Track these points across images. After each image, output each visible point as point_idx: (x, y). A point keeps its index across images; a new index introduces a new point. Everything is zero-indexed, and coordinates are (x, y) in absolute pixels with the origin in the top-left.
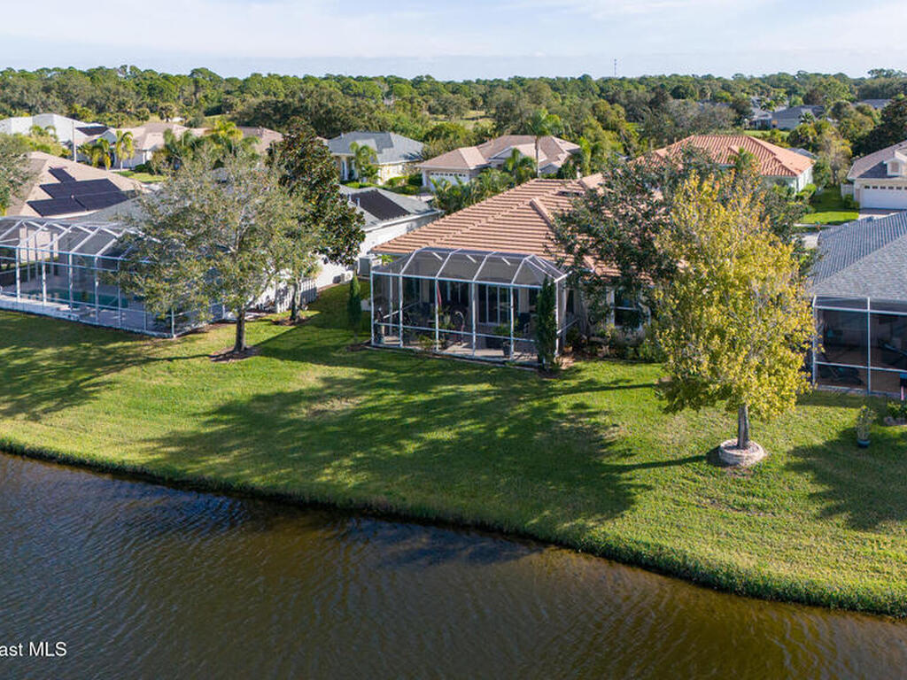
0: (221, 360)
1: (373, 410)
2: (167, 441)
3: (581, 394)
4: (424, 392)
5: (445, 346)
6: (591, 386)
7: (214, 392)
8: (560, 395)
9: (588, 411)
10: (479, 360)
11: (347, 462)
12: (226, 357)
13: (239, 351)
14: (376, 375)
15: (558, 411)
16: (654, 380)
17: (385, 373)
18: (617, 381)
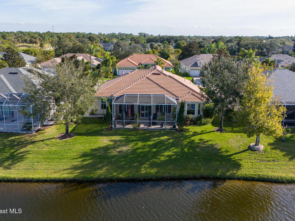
0: (62, 139)
1: (138, 149)
2: (74, 169)
3: (197, 136)
8: (191, 137)
9: (204, 141)
11: (146, 166)
15: (196, 142)
16: (212, 130)
17: (130, 137)
18: (203, 131)
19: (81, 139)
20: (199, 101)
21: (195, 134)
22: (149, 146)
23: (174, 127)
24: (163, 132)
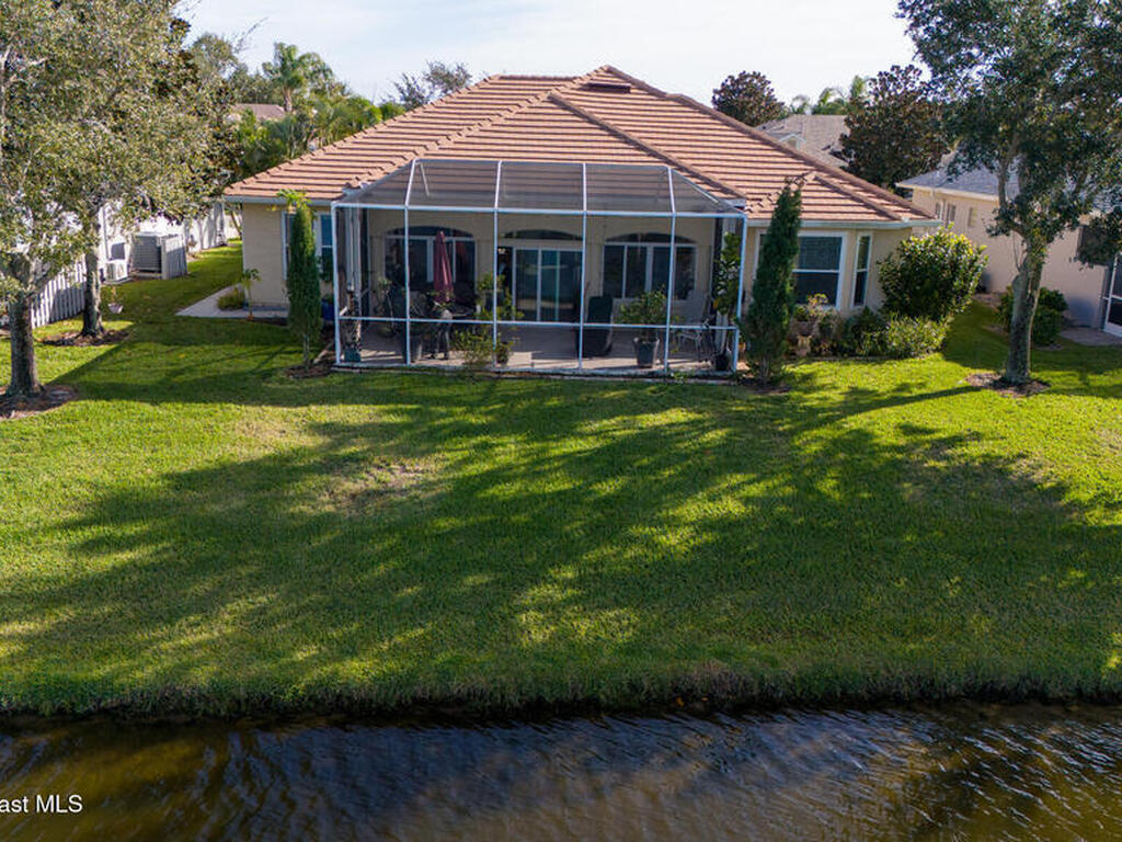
11: (552, 591)
16: (962, 383)
17: (442, 410)
18: (904, 387)
19: (109, 420)
20: (866, 217)
21: (860, 401)
22: (574, 462)
23: (723, 362)
24: (653, 388)
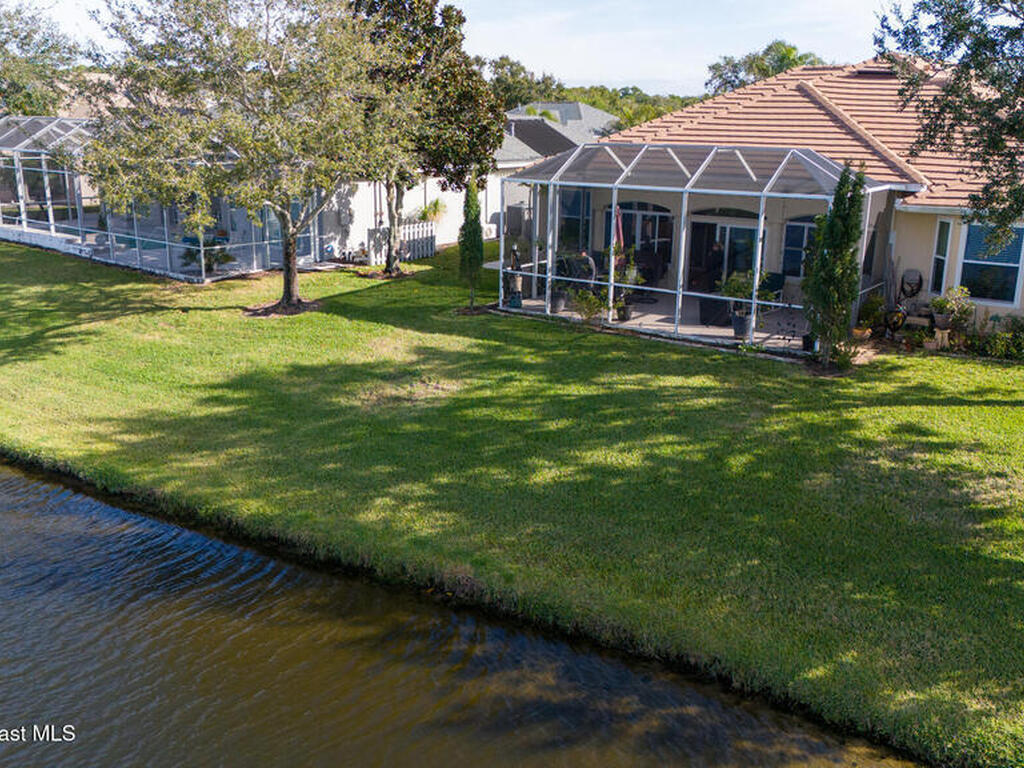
0: (259, 315)
1: (486, 402)
2: (131, 424)
3: (904, 409)
4: (586, 380)
5: (623, 318)
6: (926, 395)
7: (226, 357)
8: (857, 407)
9: (924, 439)
10: (684, 340)
11: (418, 489)
12: (267, 312)
13: (289, 304)
14: (497, 349)
15: (857, 434)
18: (982, 392)
24: (717, 357)
